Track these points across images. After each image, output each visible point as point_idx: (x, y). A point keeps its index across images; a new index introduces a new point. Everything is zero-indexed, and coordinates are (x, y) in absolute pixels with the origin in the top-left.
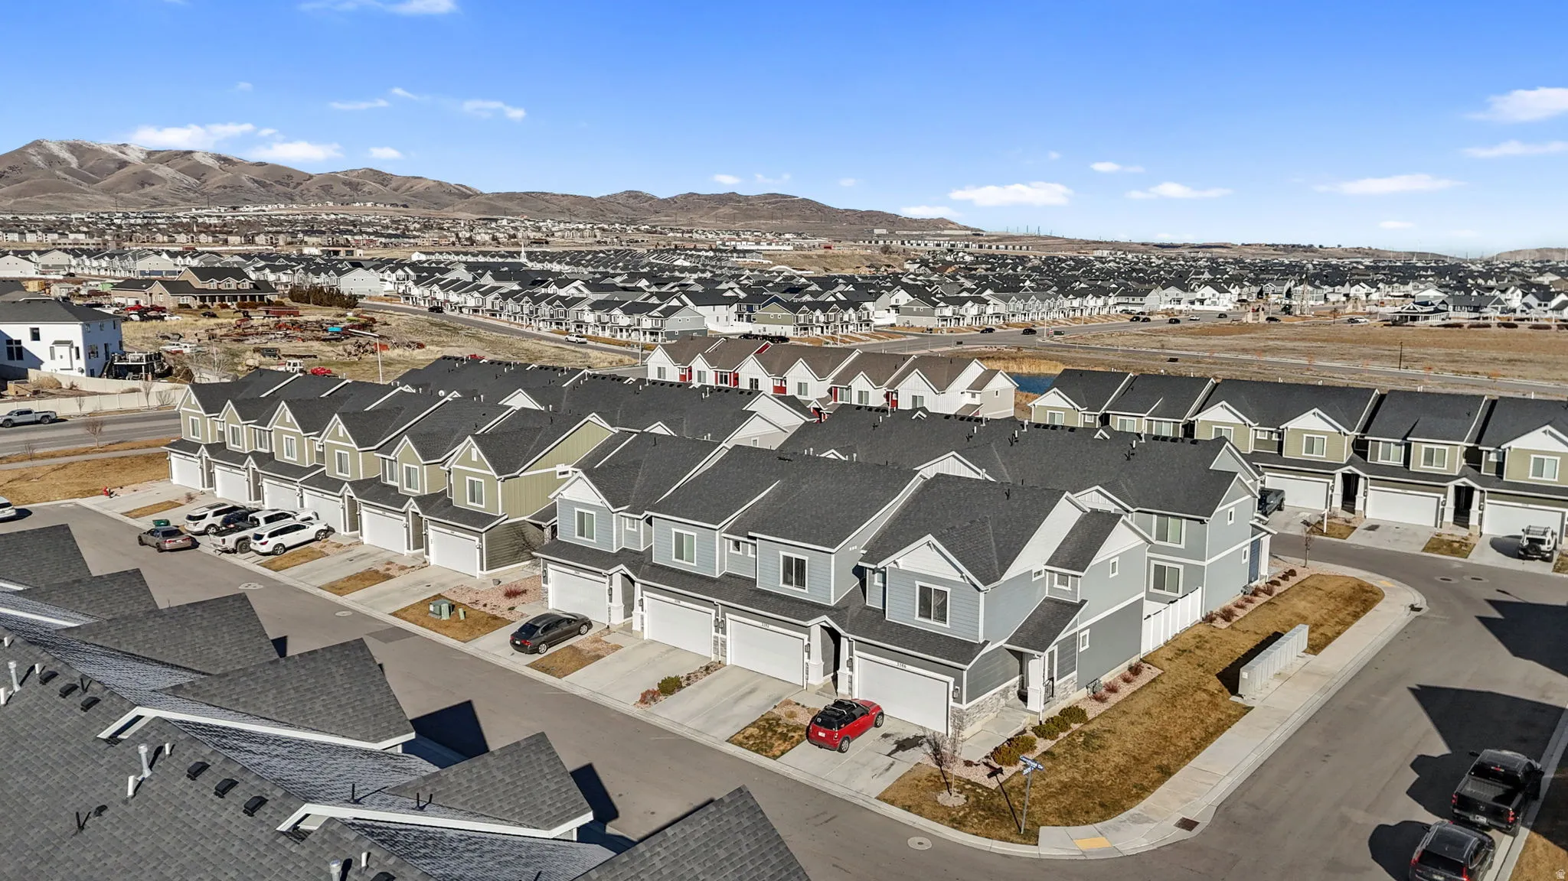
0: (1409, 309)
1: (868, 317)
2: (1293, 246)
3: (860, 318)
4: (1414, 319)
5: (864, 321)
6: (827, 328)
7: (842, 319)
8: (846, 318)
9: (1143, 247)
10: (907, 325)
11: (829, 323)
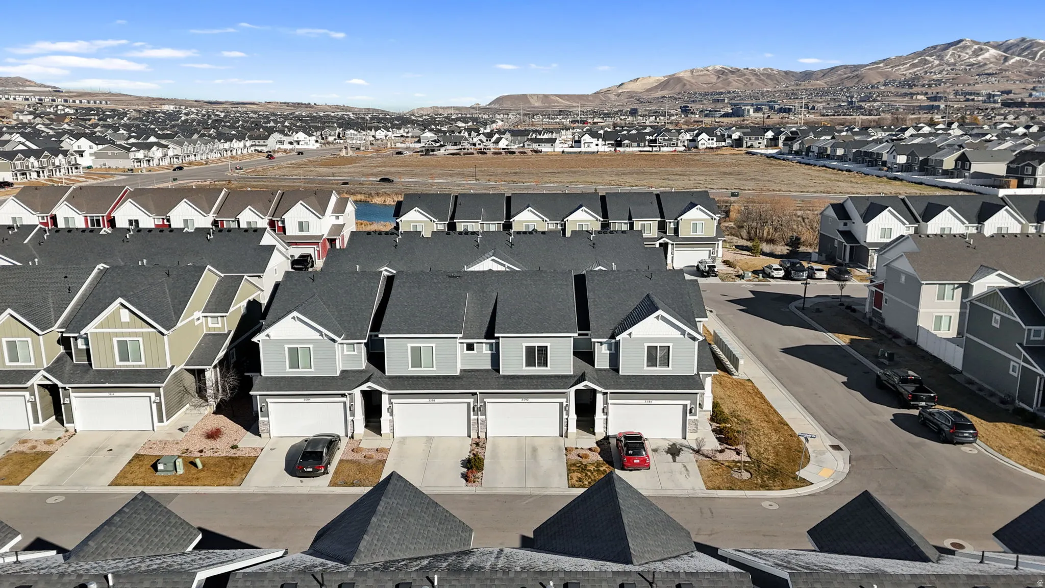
0: (429, 144)
1: (76, 161)
2: (298, 104)
3: (69, 163)
4: (433, 150)
5: (73, 165)
6: (43, 172)
7: (53, 164)
8: (57, 163)
9: (196, 104)
10: (103, 167)
11: (43, 168)
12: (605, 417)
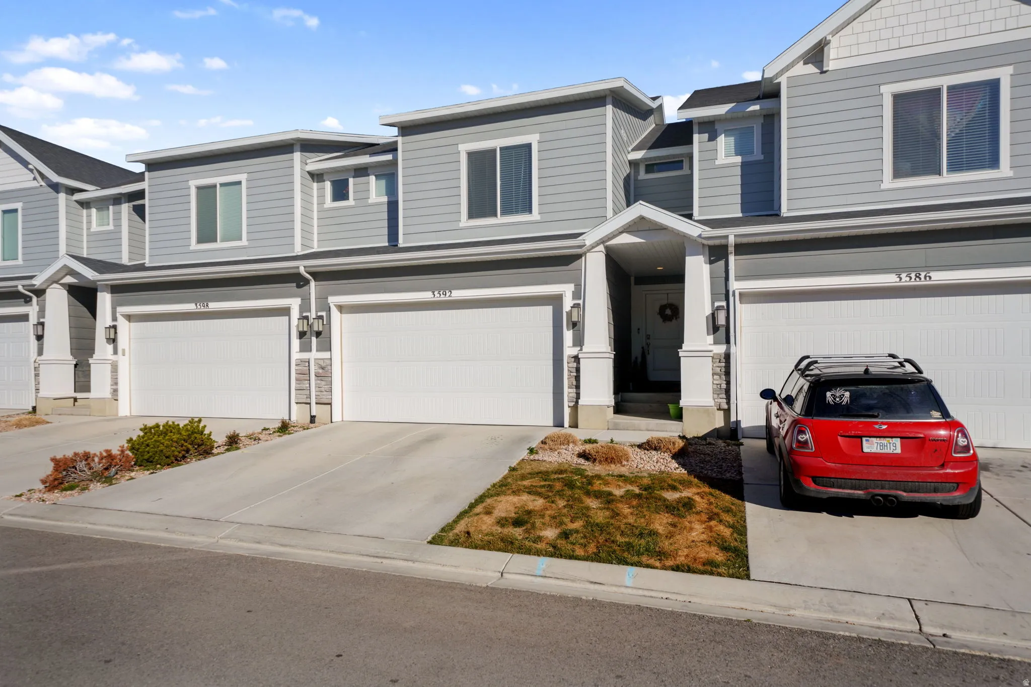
12: (721, 349)
